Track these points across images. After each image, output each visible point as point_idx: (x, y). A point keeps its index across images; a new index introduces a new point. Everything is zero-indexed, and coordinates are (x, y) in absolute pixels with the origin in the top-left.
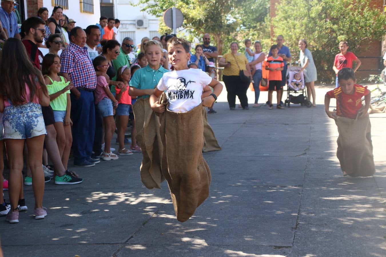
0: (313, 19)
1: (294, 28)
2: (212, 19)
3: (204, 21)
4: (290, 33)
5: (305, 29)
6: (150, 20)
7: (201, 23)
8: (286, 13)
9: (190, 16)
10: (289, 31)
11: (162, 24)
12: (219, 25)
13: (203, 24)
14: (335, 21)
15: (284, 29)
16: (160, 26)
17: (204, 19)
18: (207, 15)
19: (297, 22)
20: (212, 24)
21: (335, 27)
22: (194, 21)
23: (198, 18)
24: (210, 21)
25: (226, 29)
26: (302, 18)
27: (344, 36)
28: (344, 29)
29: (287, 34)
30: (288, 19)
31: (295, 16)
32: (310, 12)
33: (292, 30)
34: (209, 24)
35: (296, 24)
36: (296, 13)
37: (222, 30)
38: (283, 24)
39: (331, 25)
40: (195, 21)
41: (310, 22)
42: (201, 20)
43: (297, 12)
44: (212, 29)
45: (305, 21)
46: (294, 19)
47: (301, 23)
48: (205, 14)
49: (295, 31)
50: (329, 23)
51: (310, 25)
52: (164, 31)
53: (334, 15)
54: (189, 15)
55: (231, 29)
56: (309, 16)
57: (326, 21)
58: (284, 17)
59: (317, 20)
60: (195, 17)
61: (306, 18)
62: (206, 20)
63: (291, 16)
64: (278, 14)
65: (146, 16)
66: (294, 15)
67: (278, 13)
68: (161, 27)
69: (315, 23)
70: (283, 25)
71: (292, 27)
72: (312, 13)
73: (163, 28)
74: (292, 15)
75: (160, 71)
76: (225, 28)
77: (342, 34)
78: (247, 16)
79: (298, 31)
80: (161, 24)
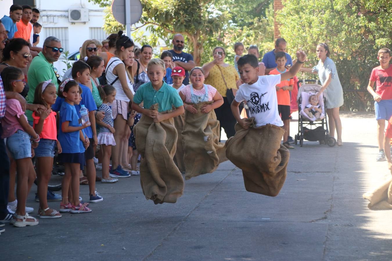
0: (338, 12)
1: (310, 27)
2: (185, 11)
3: (173, 15)
4: (304, 34)
5: (327, 28)
6: (90, 11)
7: (169, 17)
8: (298, 4)
9: (153, 6)
10: (301, 31)
11: (110, 18)
12: (196, 21)
13: (172, 18)
14: (372, 16)
15: (294, 27)
16: (106, 20)
17: (173, 11)
18: (179, 5)
19: (314, 17)
20: (186, 19)
21: (372, 25)
22: (158, 13)
23: (165, 10)
24: (183, 15)
25: (207, 26)
26: (321, 11)
27: (385, 39)
28: (386, 28)
29: (299, 34)
30: (301, 13)
31: (311, 8)
32: (334, 2)
33: (307, 29)
34: (182, 19)
35: (313, 20)
36: (312, 4)
37: (200, 27)
38: (292, 20)
39: (365, 23)
40: (161, 14)
41: (334, 17)
42: (169, 12)
44: (185, 26)
45: (327, 15)
46: (310, 13)
47: (320, 18)
48: (175, 4)
49: (311, 31)
50: (363, 19)
51: (334, 22)
52: (113, 28)
53: (371, 8)
54: (150, 5)
55: (214, 25)
56: (332, 9)
57: (358, 16)
58: (295, 10)
59: (344, 15)
60: (160, 8)
61: (327, 12)
62: (177, 13)
63: (304, 8)
64: (285, 6)
65: (84, 5)
66: (309, 7)
67: (286, 3)
68: (108, 23)
69: (342, 19)
70: (293, 22)
71: (306, 24)
72: (337, 4)
73: (111, 23)
74: (306, 6)
75: (160, 92)
76: (206, 24)
77: (383, 36)
78: (239, 7)
79: (315, 30)
80: (108, 17)
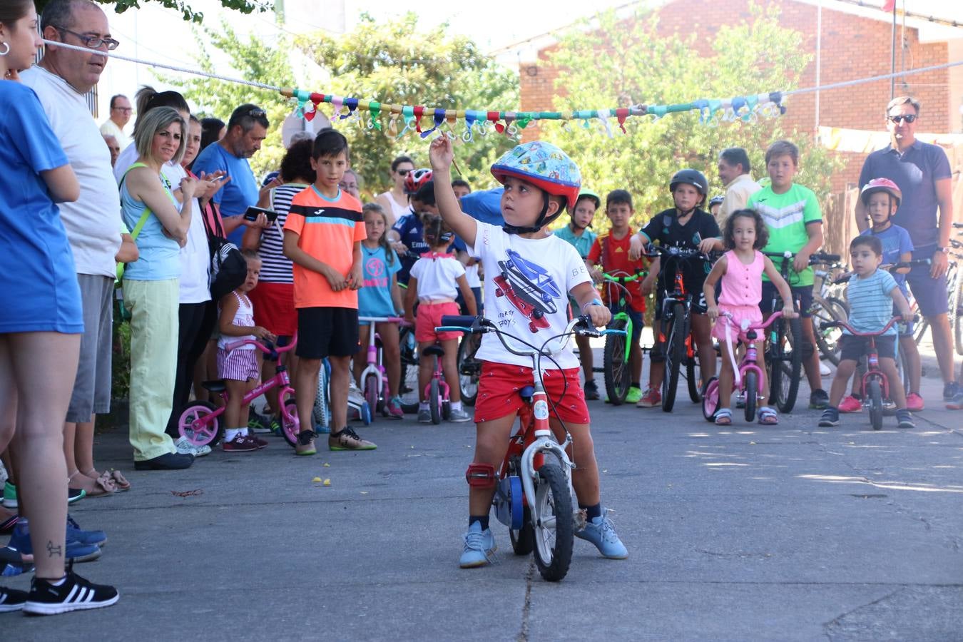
19: (603, 161)
32: (636, 136)
35: (601, 166)
43: (602, 137)
45: (624, 158)
46: (595, 154)
47: (612, 163)
49: (598, 183)
51: (637, 169)
53: (697, 148)
56: (633, 147)
61: (626, 152)
69: (651, 167)
71: (590, 172)
74: (587, 143)
